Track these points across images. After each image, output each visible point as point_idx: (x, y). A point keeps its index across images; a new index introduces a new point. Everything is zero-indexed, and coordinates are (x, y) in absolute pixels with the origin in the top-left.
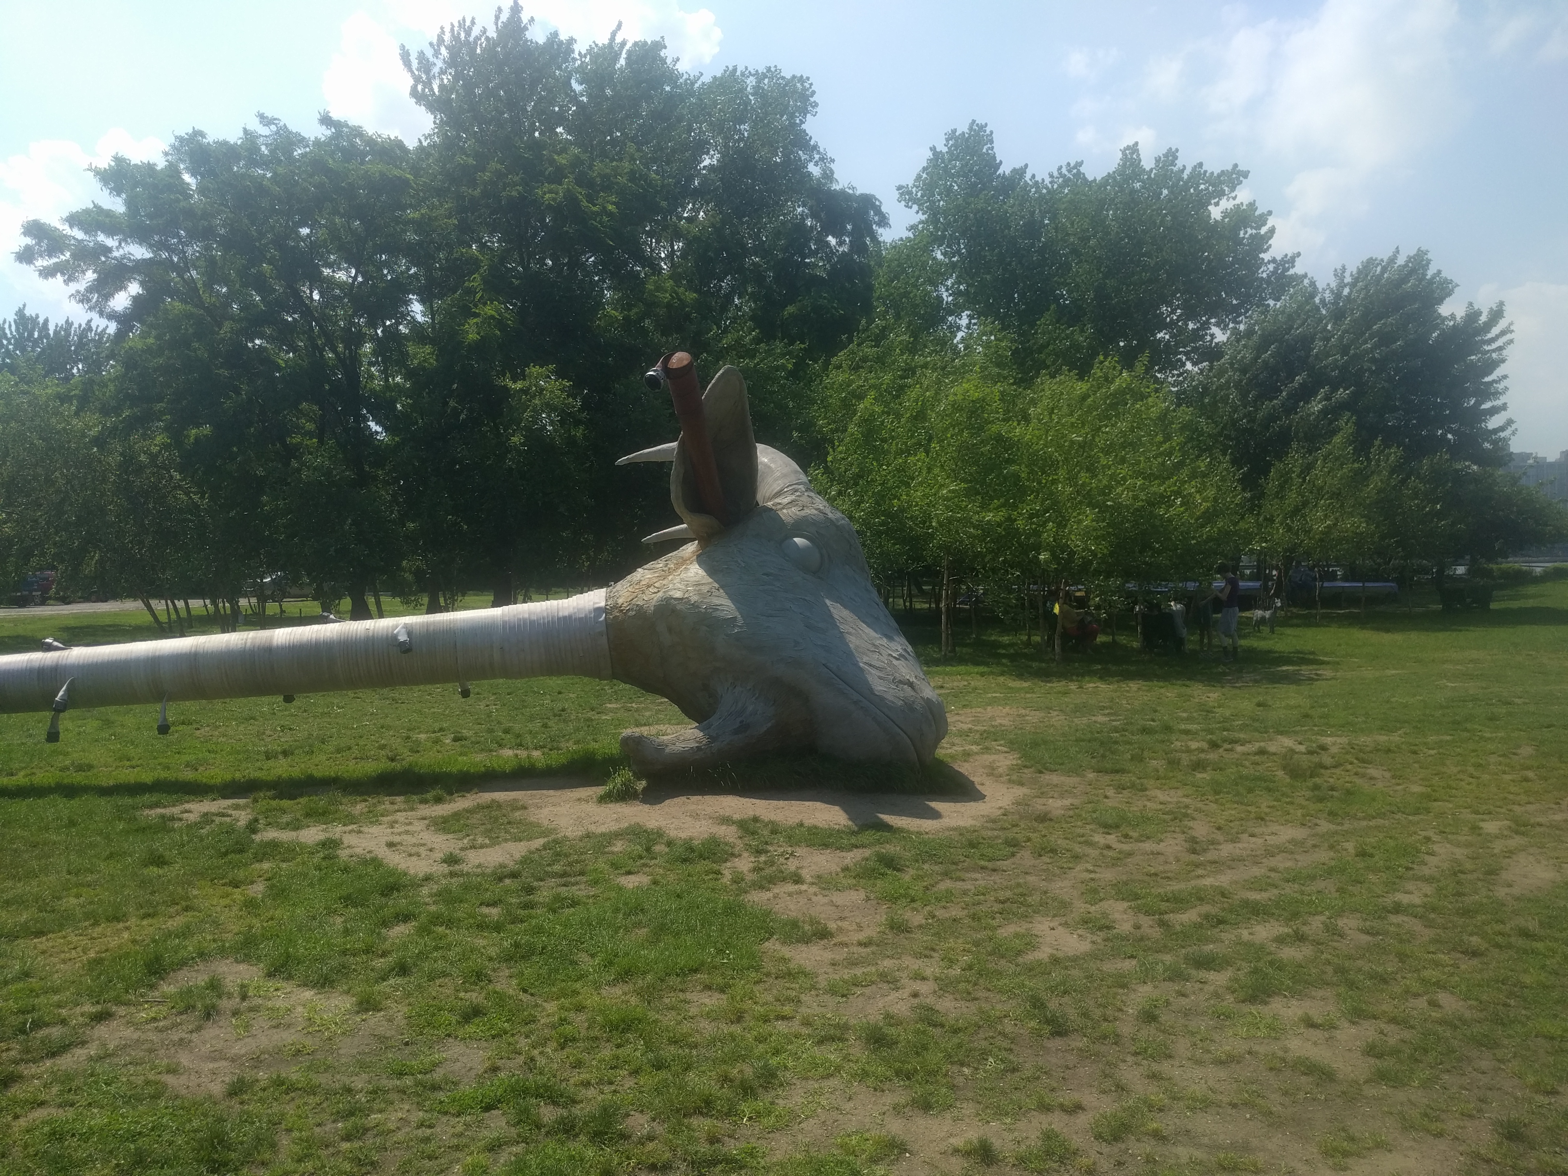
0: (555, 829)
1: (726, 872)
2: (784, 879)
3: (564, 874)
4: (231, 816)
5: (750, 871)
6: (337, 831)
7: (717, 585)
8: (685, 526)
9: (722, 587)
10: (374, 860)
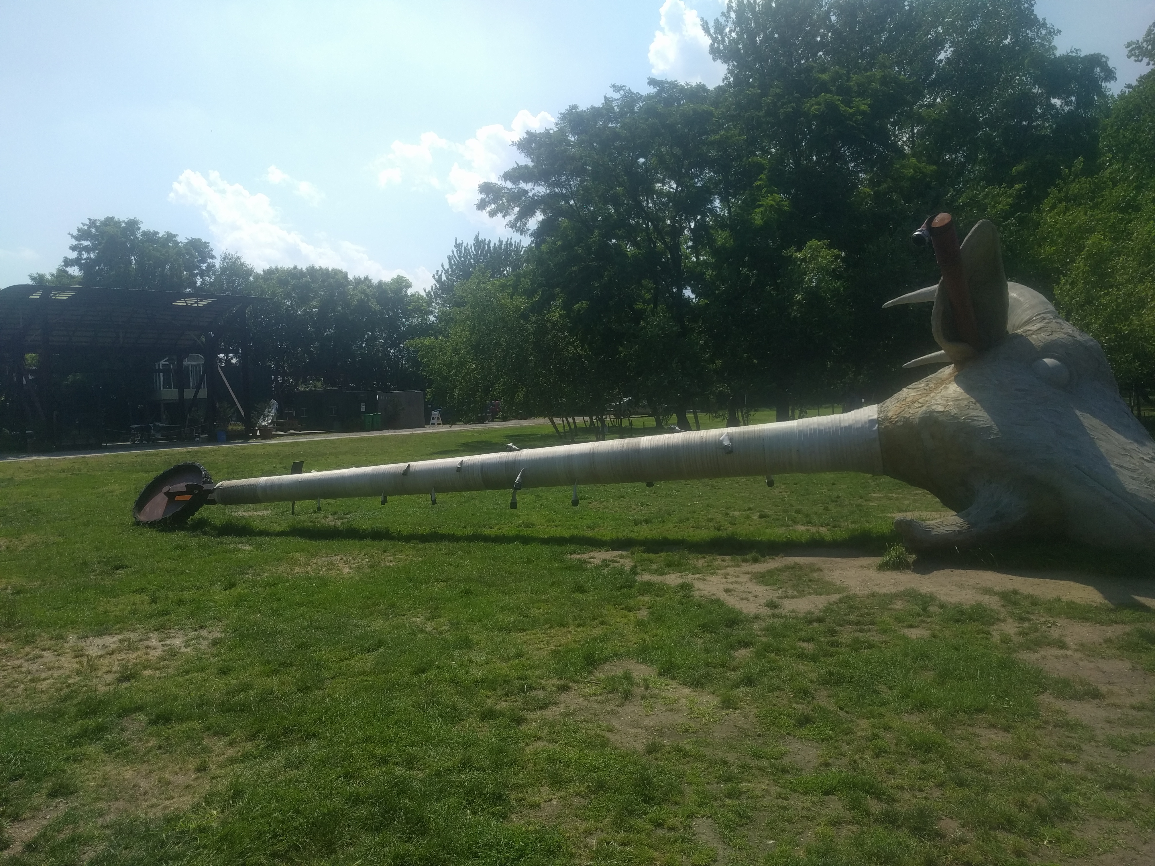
0: (846, 588)
1: (994, 633)
2: (1049, 644)
3: (858, 623)
4: (619, 562)
5: (1016, 634)
6: (689, 578)
7: (974, 400)
8: (943, 351)
9: (978, 401)
10: (718, 600)
